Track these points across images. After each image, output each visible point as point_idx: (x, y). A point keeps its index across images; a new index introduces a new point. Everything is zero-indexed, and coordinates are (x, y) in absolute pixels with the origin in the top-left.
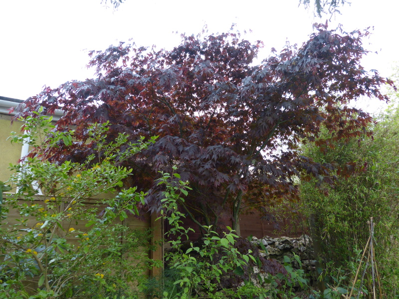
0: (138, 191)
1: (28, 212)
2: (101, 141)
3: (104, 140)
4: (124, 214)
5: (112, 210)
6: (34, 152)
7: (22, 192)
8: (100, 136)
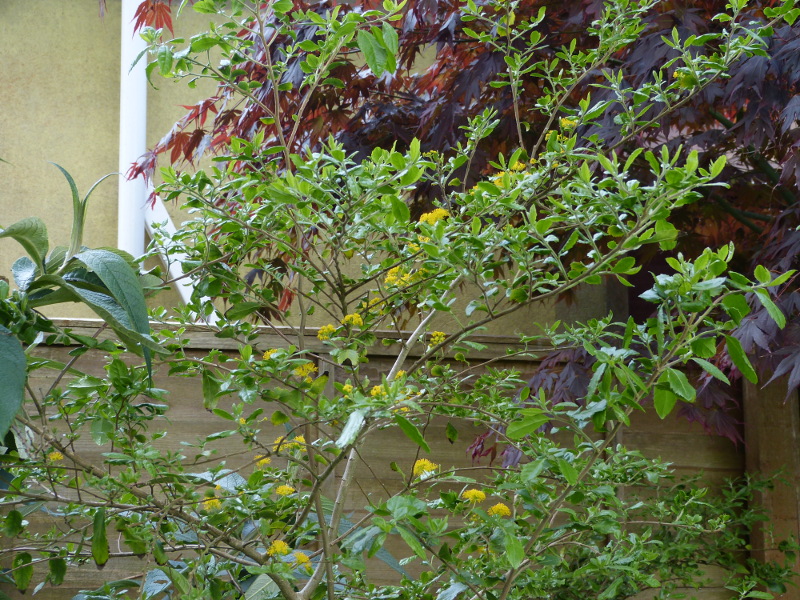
0: (741, 265)
1: (249, 383)
2: (520, 45)
3: (536, 37)
4: (678, 384)
5: (626, 361)
6: (191, 129)
7: (205, 299)
8: (512, 17)
